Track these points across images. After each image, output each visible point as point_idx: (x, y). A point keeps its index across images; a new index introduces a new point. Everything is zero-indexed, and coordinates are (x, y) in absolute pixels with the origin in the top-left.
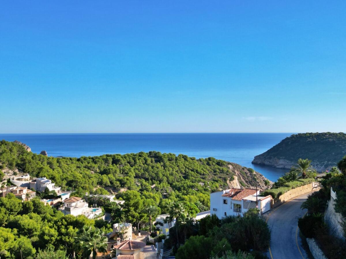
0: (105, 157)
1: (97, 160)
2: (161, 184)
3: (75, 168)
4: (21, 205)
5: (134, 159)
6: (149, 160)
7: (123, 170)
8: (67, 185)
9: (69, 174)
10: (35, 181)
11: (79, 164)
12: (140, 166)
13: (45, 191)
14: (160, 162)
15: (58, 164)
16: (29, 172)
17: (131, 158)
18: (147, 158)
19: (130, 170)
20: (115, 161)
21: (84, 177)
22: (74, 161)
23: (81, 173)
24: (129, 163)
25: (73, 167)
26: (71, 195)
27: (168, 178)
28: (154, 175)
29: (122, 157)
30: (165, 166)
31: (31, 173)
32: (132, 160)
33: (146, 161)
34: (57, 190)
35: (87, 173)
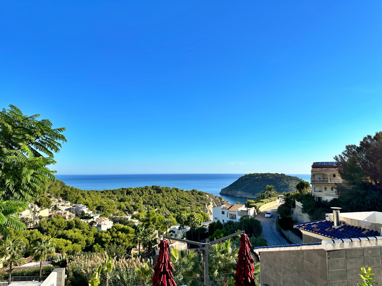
0: (121, 190)
1: (116, 192)
2: (162, 208)
3: (101, 198)
4: (66, 223)
5: (141, 191)
6: (152, 191)
7: (135, 199)
8: (96, 209)
9: (97, 201)
10: (75, 206)
11: (103, 195)
12: (146, 196)
13: (82, 213)
14: (160, 193)
15: (88, 195)
16: (69, 200)
17: (140, 190)
18: (151, 190)
19: (139, 198)
20: (129, 193)
21: (108, 204)
22: (99, 193)
23: (105, 201)
24: (138, 193)
25: (99, 196)
26: (100, 216)
27: (165, 204)
28: (156, 202)
29: (133, 190)
30: (163, 196)
31: (71, 201)
32: (141, 192)
33: (150, 192)
34: (90, 212)
35: (110, 201)
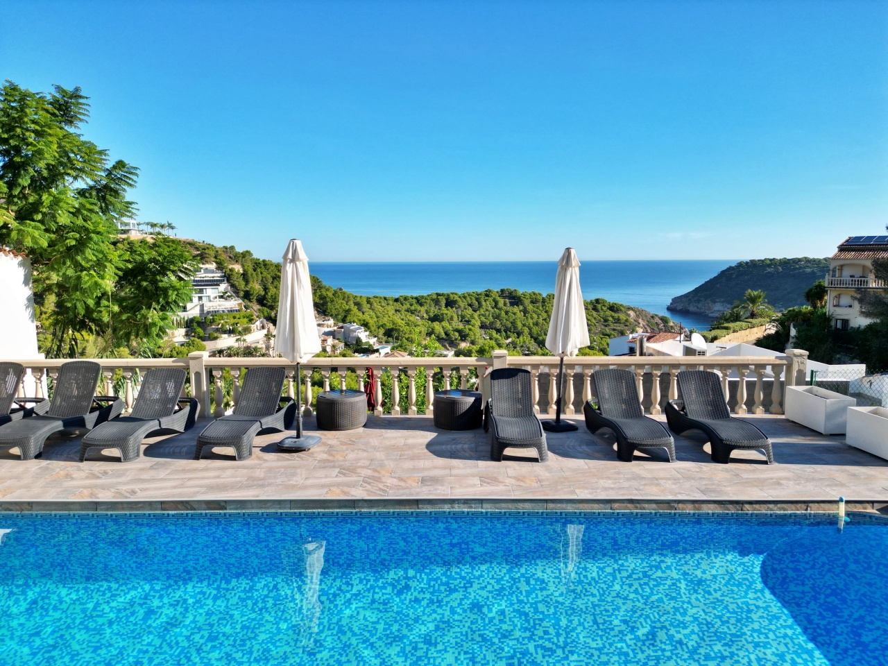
0: (435, 297)
1: (423, 300)
2: (521, 337)
3: (393, 312)
5: (477, 300)
6: (501, 302)
7: (463, 317)
8: (385, 334)
9: (385, 319)
10: (342, 327)
11: (398, 305)
12: (487, 310)
13: (357, 342)
14: (518, 306)
15: (369, 305)
16: (331, 316)
17: (473, 298)
18: (498, 298)
19: (472, 316)
20: (450, 303)
21: (408, 325)
22: (391, 302)
23: (402, 320)
24: (470, 305)
25: (391, 309)
26: (393, 349)
27: (530, 329)
28: (509, 325)
29: (460, 297)
30: (525, 312)
31: (335, 317)
32: (476, 302)
33: (496, 303)
34: (373, 341)
35: (411, 319)
